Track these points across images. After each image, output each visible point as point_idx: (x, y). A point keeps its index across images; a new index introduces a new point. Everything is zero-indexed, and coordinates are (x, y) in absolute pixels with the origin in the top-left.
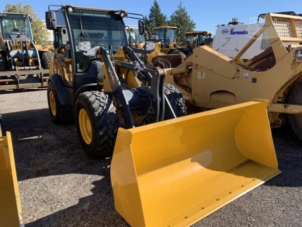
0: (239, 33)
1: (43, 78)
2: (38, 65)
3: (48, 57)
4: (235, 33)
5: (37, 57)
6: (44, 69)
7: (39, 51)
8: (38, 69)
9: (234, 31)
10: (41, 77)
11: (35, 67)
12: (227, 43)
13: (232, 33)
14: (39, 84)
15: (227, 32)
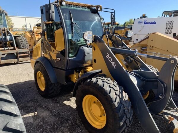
0: (150, 23)
1: (19, 55)
2: (14, 46)
3: (20, 40)
4: (147, 23)
5: (12, 40)
6: (19, 49)
7: (14, 36)
8: (14, 49)
9: (147, 22)
10: (17, 55)
11: (12, 48)
12: (142, 30)
13: (145, 23)
14: (16, 60)
15: (142, 22)
